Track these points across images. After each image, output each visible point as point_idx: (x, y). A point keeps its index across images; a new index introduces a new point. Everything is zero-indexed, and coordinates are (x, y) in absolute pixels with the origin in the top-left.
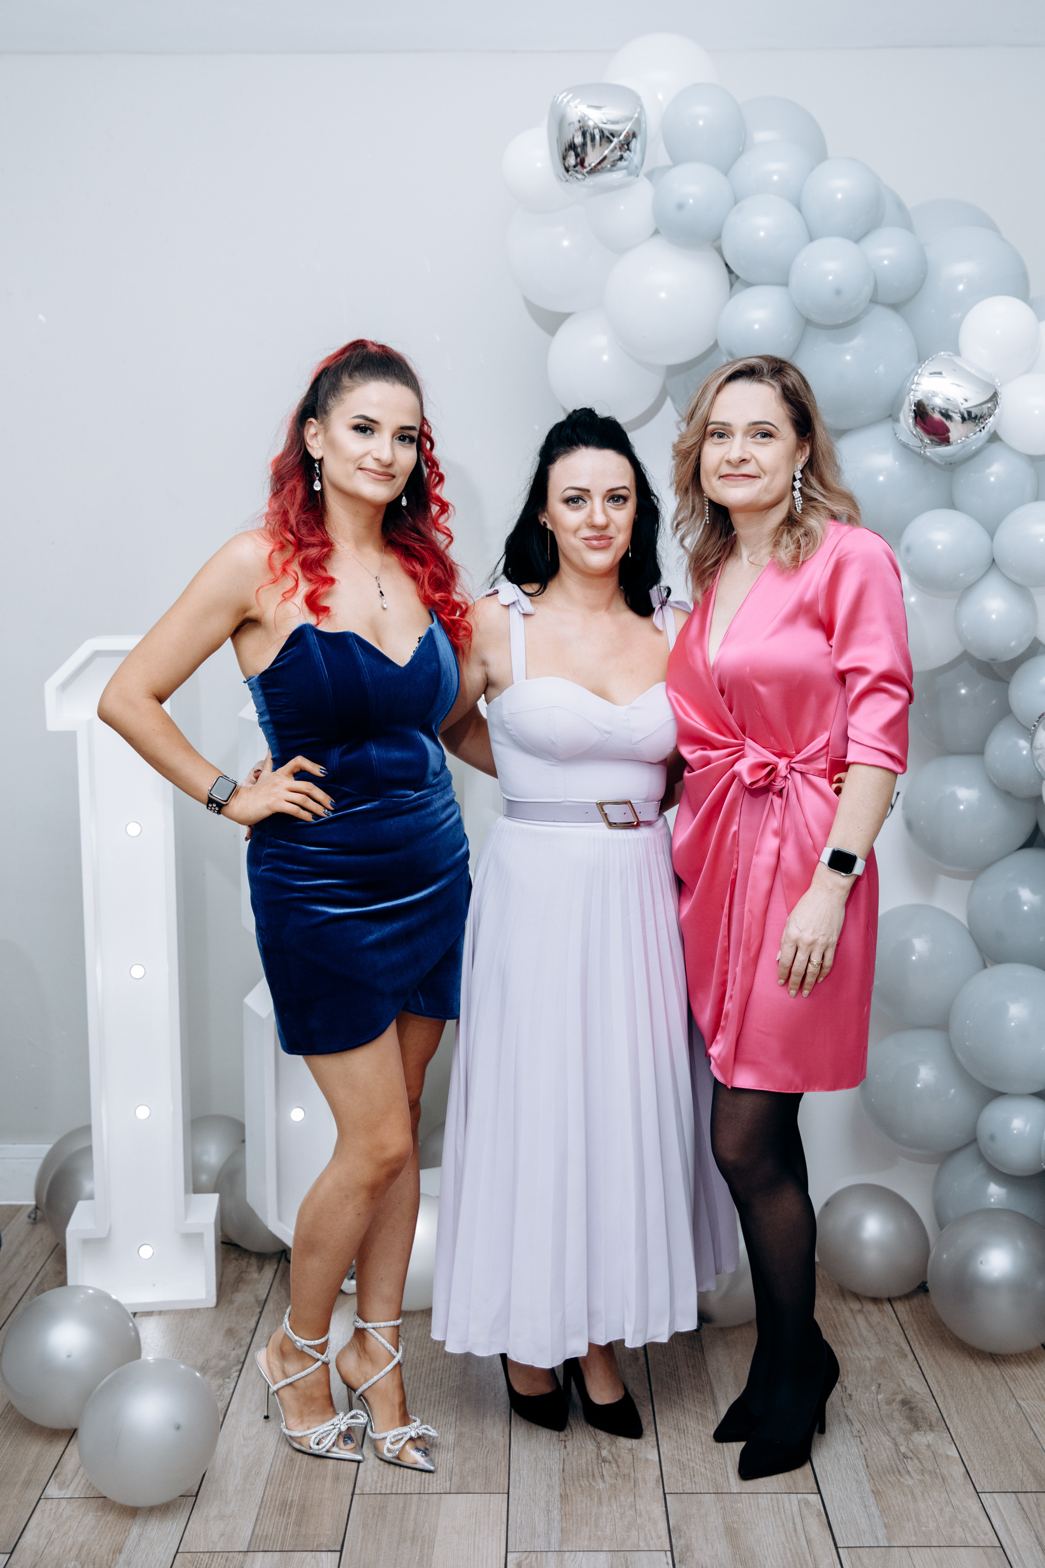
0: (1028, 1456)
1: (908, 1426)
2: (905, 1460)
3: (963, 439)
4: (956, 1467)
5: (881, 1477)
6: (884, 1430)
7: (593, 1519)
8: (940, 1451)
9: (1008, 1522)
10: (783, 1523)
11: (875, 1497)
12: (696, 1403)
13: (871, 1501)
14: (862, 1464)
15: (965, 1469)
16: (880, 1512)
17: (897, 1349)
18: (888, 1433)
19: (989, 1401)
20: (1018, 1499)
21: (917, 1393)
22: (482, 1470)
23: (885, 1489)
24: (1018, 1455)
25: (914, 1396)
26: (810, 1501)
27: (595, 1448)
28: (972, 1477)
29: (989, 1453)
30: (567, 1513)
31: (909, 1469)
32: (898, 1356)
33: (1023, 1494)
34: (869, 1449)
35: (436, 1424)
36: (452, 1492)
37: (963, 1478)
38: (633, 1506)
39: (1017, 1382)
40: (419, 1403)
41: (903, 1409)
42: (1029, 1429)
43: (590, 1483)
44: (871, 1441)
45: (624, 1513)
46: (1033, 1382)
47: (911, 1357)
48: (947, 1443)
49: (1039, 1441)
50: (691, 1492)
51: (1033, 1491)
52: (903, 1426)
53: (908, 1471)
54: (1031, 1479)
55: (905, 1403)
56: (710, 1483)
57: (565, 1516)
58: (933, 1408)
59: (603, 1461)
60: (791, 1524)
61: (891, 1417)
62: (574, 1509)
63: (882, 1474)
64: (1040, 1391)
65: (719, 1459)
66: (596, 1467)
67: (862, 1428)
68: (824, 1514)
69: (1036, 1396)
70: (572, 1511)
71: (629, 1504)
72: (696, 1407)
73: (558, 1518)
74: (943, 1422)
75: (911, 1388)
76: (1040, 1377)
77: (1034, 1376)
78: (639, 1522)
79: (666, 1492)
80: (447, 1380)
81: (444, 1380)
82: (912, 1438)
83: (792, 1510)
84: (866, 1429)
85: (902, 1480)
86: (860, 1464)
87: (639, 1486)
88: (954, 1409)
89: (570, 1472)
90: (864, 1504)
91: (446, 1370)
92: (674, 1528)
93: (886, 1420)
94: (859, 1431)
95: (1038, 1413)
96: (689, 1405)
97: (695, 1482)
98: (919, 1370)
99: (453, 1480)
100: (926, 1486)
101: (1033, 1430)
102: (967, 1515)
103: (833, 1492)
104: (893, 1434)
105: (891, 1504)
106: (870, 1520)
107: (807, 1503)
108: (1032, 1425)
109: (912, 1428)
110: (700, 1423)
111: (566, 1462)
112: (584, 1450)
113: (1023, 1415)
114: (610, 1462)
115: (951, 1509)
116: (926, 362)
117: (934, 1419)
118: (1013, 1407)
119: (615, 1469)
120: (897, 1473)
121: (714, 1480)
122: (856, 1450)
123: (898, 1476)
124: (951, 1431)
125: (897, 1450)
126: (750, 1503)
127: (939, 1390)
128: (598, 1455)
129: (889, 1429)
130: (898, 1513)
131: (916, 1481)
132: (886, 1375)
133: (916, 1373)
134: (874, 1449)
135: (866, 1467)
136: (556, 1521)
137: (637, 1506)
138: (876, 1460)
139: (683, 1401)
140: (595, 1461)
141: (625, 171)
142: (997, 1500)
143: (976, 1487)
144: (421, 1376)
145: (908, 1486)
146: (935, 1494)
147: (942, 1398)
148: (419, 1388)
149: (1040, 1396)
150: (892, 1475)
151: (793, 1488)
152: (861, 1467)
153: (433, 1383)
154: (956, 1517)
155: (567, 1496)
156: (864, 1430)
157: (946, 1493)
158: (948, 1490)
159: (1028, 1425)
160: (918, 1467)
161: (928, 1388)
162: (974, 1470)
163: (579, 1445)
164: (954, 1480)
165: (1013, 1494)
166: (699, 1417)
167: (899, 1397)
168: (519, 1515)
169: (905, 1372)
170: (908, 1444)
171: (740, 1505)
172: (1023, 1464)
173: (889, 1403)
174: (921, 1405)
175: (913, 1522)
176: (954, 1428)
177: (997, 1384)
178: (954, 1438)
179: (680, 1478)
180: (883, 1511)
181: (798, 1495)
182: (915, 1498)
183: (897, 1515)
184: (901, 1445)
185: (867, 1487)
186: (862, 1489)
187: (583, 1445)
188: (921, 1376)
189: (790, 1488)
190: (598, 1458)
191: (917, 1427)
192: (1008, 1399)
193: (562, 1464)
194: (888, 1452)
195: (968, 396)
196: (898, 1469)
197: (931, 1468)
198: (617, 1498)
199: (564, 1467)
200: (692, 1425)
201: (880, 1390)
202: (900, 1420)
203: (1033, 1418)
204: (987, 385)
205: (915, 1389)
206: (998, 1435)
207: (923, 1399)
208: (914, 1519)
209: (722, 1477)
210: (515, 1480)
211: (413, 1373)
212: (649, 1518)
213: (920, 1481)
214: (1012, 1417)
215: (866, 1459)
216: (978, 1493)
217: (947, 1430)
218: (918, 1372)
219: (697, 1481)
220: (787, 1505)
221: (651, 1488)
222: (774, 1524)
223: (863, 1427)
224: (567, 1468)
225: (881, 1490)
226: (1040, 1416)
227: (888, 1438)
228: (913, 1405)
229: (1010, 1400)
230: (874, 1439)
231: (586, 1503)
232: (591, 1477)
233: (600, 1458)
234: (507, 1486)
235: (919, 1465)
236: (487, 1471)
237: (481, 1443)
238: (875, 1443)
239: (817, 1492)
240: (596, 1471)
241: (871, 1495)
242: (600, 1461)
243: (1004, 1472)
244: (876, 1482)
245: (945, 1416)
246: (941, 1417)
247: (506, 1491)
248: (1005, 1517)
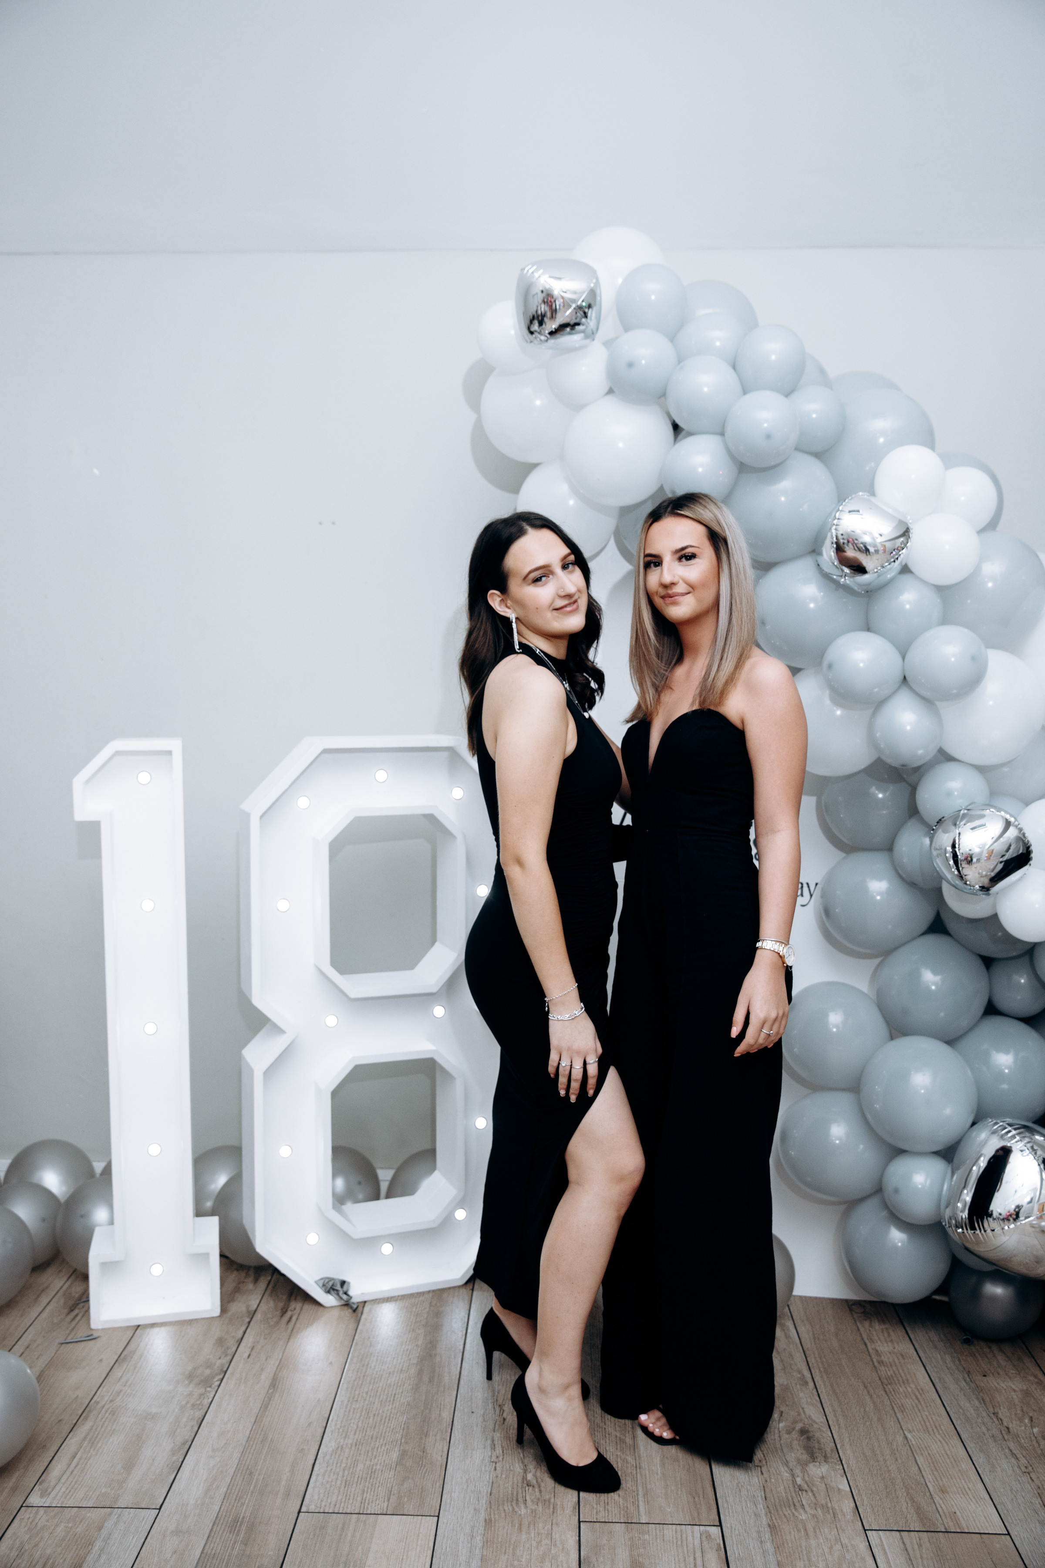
0: (912, 1491)
1: (805, 1457)
2: (800, 1493)
3: (879, 568)
4: (847, 1502)
5: (777, 1511)
6: (783, 1460)
7: (512, 1547)
8: (833, 1484)
9: (892, 1563)
10: (685, 1558)
11: (771, 1532)
12: (617, 1426)
13: (767, 1536)
14: (761, 1496)
15: (854, 1504)
16: (775, 1548)
17: (799, 1376)
18: (786, 1463)
19: (879, 1432)
20: (902, 1538)
21: (815, 1422)
22: (418, 1491)
23: (780, 1523)
24: (904, 1490)
25: (812, 1425)
26: (711, 1534)
27: (521, 1471)
28: (860, 1513)
29: (877, 1487)
30: (489, 1540)
31: (804, 1503)
32: (800, 1384)
33: (906, 1533)
34: (768, 1480)
35: (383, 1440)
36: (388, 1513)
37: (852, 1514)
38: (550, 1535)
39: (905, 1413)
40: (371, 1419)
41: (802, 1438)
42: (914, 1463)
43: (513, 1508)
44: (771, 1471)
45: (541, 1541)
46: (919, 1414)
47: (811, 1384)
48: (839, 1476)
49: (923, 1476)
50: (603, 1521)
51: (916, 1530)
52: (801, 1457)
53: (803, 1505)
54: (915, 1517)
55: (803, 1432)
56: (622, 1512)
57: (487, 1543)
58: (828, 1438)
59: (528, 1485)
60: (692, 1559)
61: (791, 1448)
62: (496, 1535)
63: (779, 1508)
64: (925, 1422)
65: (632, 1486)
66: (520, 1491)
67: (763, 1458)
68: (723, 1549)
69: (921, 1428)
70: (493, 1538)
71: (546, 1532)
72: (616, 1431)
73: (481, 1545)
74: (837, 1453)
75: (810, 1417)
76: (925, 1409)
77: (920, 1407)
78: (552, 1552)
79: (581, 1520)
80: (400, 1396)
81: (396, 1396)
82: (808, 1470)
83: (694, 1544)
84: (767, 1459)
85: (796, 1514)
86: (759, 1494)
87: (557, 1513)
88: (847, 1440)
89: (497, 1496)
90: (760, 1540)
91: (400, 1386)
92: (584, 1559)
93: (785, 1450)
94: (760, 1461)
95: (923, 1446)
96: (610, 1429)
97: (608, 1510)
98: (818, 1398)
99: (391, 1500)
100: (818, 1522)
101: (918, 1465)
102: (854, 1554)
103: (733, 1526)
104: (791, 1465)
105: (785, 1541)
106: (764, 1557)
107: (709, 1536)
108: (917, 1458)
109: (809, 1458)
110: (619, 1448)
111: (495, 1485)
112: (512, 1473)
113: (909, 1449)
114: (533, 1487)
115: (840, 1547)
116: (846, 501)
117: (828, 1450)
118: (900, 1439)
119: (537, 1494)
120: (792, 1507)
121: (626, 1509)
122: (757, 1481)
123: (793, 1510)
124: (843, 1462)
125: (794, 1482)
126: (656, 1535)
127: (835, 1419)
128: (523, 1478)
129: (788, 1459)
130: (791, 1550)
131: (809, 1516)
132: (788, 1403)
133: (815, 1401)
134: (773, 1480)
135: (764, 1499)
136: (477, 1549)
137: (553, 1534)
138: (774, 1492)
139: (605, 1424)
140: (520, 1485)
141: (582, 335)
142: (883, 1539)
143: (864, 1524)
144: (377, 1391)
145: (802, 1520)
146: (826, 1530)
147: (837, 1427)
148: (374, 1403)
149: (925, 1428)
150: (788, 1509)
151: (697, 1520)
152: (760, 1498)
153: (387, 1398)
154: (845, 1557)
155: (491, 1521)
156: (765, 1459)
157: (836, 1530)
158: (838, 1526)
159: (913, 1459)
160: (812, 1501)
161: (825, 1417)
162: (863, 1505)
163: (508, 1467)
164: (844, 1516)
165: (897, 1533)
166: (618, 1442)
167: (799, 1426)
168: (445, 1540)
169: (805, 1399)
170: (804, 1476)
171: (647, 1537)
172: (907, 1500)
173: (789, 1432)
174: (817, 1435)
175: (804, 1561)
176: (846, 1459)
177: (886, 1415)
178: (846, 1471)
179: (595, 1506)
180: (777, 1548)
181: (701, 1527)
182: (807, 1534)
183: (790, 1553)
184: (798, 1476)
185: (764, 1521)
186: (760, 1523)
187: (511, 1467)
188: (819, 1405)
189: (694, 1519)
190: (523, 1482)
191: (813, 1458)
192: (896, 1431)
193: (490, 1487)
194: (785, 1483)
195: (882, 532)
196: (793, 1502)
197: (823, 1502)
198: (536, 1525)
199: (491, 1490)
200: (611, 1450)
201: (782, 1418)
202: (798, 1450)
203: (918, 1451)
204: (901, 522)
205: (813, 1418)
206: (886, 1468)
207: (819, 1429)
208: (805, 1557)
209: (633, 1505)
210: (446, 1502)
211: (371, 1387)
212: (563, 1549)
213: (814, 1516)
214: (899, 1449)
215: (765, 1491)
216: (865, 1530)
217: (840, 1462)
218: (816, 1400)
219: (610, 1508)
220: (690, 1538)
221: (567, 1516)
222: (677, 1558)
223: (764, 1456)
224: (494, 1491)
225: (776, 1524)
226: (925, 1449)
227: (786, 1469)
228: (811, 1435)
229: (898, 1432)
230: (773, 1469)
231: (508, 1529)
232: (515, 1502)
233: (525, 1482)
234: (438, 1508)
235: (812, 1498)
236: (422, 1492)
237: (421, 1462)
238: (774, 1474)
239: (718, 1524)
240: (520, 1496)
241: (767, 1529)
242: (525, 1485)
243: (890, 1509)
244: (772, 1515)
245: (839, 1447)
246: (835, 1448)
247: (437, 1514)
248: (890, 1558)
